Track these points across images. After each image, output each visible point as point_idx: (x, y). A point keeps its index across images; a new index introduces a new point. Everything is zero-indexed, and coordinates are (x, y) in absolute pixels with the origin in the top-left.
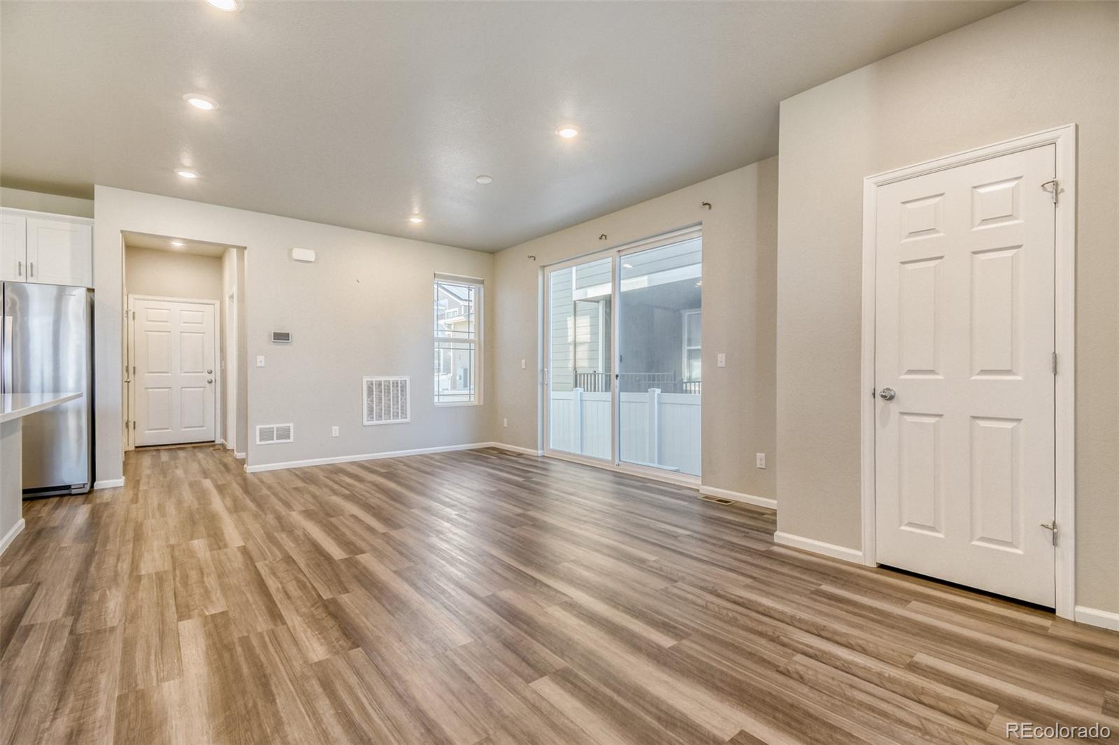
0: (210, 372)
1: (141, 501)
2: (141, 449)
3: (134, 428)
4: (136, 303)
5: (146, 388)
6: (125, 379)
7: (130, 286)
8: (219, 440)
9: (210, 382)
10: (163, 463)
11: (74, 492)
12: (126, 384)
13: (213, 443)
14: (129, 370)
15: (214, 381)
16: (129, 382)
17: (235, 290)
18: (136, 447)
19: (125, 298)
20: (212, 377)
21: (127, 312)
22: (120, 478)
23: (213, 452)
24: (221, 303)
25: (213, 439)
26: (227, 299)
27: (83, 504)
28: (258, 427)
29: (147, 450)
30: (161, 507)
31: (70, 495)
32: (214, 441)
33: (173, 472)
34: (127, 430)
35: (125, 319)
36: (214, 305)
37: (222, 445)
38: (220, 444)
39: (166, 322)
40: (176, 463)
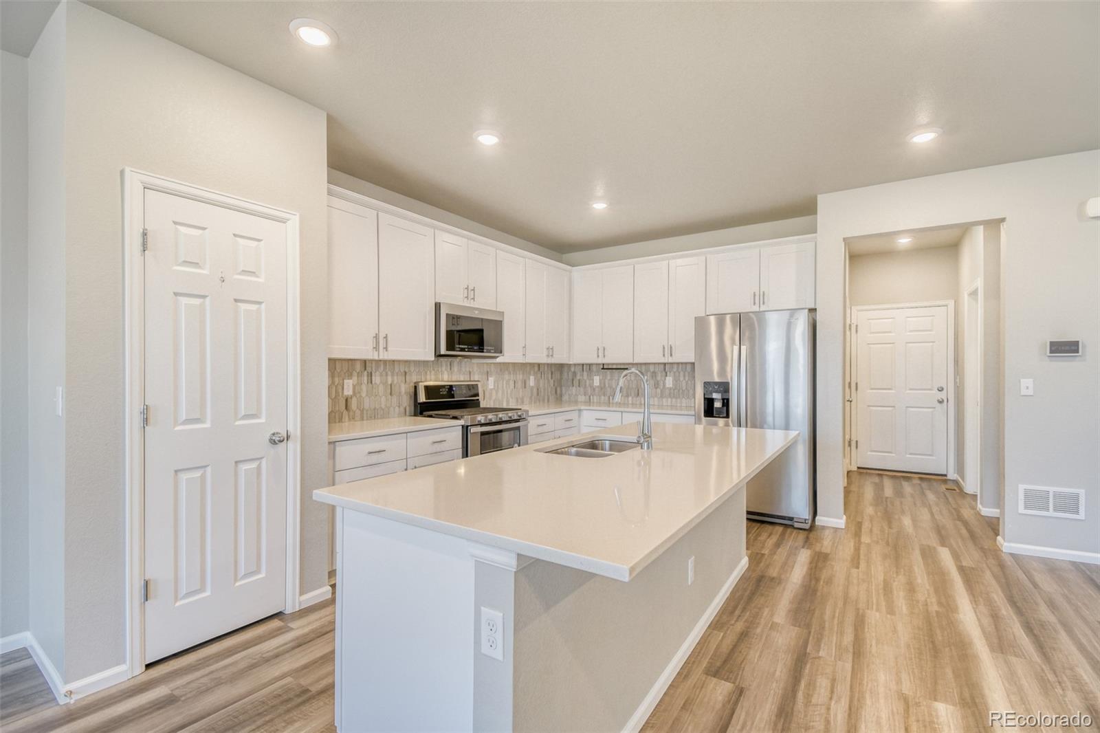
0: (941, 390)
1: (863, 565)
2: (863, 471)
3: (857, 447)
4: (859, 315)
5: (869, 406)
6: (848, 398)
7: (850, 298)
8: (952, 475)
9: (941, 402)
10: (887, 498)
11: (796, 525)
12: (849, 403)
13: (945, 478)
14: (850, 386)
15: (945, 400)
16: (851, 401)
17: (979, 283)
18: (858, 468)
19: (848, 311)
20: (943, 395)
21: (850, 325)
22: (841, 519)
23: (947, 493)
24: (955, 302)
25: (945, 473)
26: (966, 296)
27: (803, 547)
28: (1022, 488)
29: (870, 473)
30: (887, 589)
31: (792, 526)
32: (946, 475)
33: (900, 519)
34: (849, 448)
35: (848, 333)
36: (947, 306)
37: (955, 482)
38: (953, 481)
39: (890, 332)
40: (901, 503)
